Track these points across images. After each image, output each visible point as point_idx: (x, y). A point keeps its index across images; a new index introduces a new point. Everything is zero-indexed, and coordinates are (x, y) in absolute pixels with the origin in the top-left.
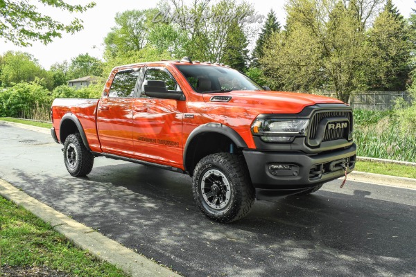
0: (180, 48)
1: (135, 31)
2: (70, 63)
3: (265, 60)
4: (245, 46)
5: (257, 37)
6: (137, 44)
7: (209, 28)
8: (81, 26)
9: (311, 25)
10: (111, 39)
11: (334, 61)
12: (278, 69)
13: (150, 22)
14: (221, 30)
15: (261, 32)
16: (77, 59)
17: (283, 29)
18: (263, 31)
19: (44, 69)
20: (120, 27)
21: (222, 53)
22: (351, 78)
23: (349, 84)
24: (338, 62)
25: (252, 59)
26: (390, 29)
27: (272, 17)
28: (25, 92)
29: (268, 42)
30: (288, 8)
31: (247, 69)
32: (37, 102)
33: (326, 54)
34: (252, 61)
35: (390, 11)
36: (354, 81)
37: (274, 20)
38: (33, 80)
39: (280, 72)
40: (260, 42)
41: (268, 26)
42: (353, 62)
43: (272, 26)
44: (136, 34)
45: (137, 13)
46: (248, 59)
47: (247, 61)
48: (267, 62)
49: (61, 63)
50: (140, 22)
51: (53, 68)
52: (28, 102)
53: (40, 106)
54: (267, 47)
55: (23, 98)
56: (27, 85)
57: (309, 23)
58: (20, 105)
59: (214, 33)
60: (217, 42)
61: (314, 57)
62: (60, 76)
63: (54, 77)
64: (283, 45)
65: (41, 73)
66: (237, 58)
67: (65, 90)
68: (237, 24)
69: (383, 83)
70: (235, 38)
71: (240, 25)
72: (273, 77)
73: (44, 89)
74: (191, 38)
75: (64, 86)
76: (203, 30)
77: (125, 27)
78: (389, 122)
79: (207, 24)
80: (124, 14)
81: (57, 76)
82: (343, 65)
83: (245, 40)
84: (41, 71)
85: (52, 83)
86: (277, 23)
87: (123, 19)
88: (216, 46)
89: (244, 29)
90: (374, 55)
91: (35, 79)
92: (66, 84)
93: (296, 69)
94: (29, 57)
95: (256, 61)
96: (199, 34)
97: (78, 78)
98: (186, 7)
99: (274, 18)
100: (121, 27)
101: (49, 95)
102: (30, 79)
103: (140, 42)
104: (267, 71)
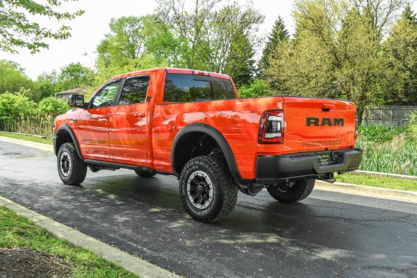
0: (179, 58)
1: (130, 39)
2: (59, 72)
3: (270, 71)
4: (250, 57)
5: (264, 46)
6: (133, 53)
7: (212, 35)
8: (68, 34)
9: (320, 32)
10: (104, 48)
11: (345, 72)
12: (284, 81)
13: (146, 30)
14: (224, 38)
15: (267, 40)
16: (67, 69)
17: (292, 37)
18: (270, 39)
19: (31, 80)
20: (114, 34)
21: (225, 63)
22: (365, 90)
23: (363, 98)
24: (350, 73)
25: (258, 70)
26: (407, 38)
27: (279, 24)
28: (10, 104)
29: (274, 51)
30: (296, 14)
31: (252, 81)
32: (22, 114)
33: (338, 65)
34: (258, 72)
35: (409, 18)
36: (368, 94)
37: (282, 28)
38: (18, 91)
39: (287, 84)
40: (267, 52)
41: (275, 35)
42: (368, 73)
43: (279, 34)
44: (131, 42)
45: (134, 20)
46: (254, 70)
47: (253, 72)
48: (272, 73)
49: (49, 73)
50: (137, 30)
51: (40, 78)
52: (12, 114)
53: (26, 119)
54: (273, 57)
55: (7, 110)
56: (11, 96)
57: (318, 31)
58: (4, 117)
59: (216, 41)
60: (220, 51)
61: (325, 68)
62: (48, 87)
63: (42, 88)
64: (291, 55)
65: (28, 84)
66: (242, 69)
67: (53, 102)
68: (242, 33)
69: (400, 96)
70: (240, 46)
71: (245, 33)
72: (279, 89)
73: (30, 100)
74: (192, 47)
75: (52, 98)
76: (204, 38)
77: (121, 34)
78: (406, 139)
79: (209, 31)
80: (119, 20)
81: (45, 87)
82: (356, 76)
83: (251, 50)
84: (27, 82)
85: (39, 94)
86: (285, 32)
87: (118, 25)
88: (219, 56)
89: (250, 38)
90: (389, 67)
91: (21, 90)
92: (54, 95)
93: (306, 81)
94: (15, 66)
95: (261, 72)
96: (200, 43)
97: (67, 89)
98: (186, 13)
99: (283, 25)
100: (116, 34)
101: (35, 107)
102: (14, 90)
103: (136, 51)
104: (272, 83)
